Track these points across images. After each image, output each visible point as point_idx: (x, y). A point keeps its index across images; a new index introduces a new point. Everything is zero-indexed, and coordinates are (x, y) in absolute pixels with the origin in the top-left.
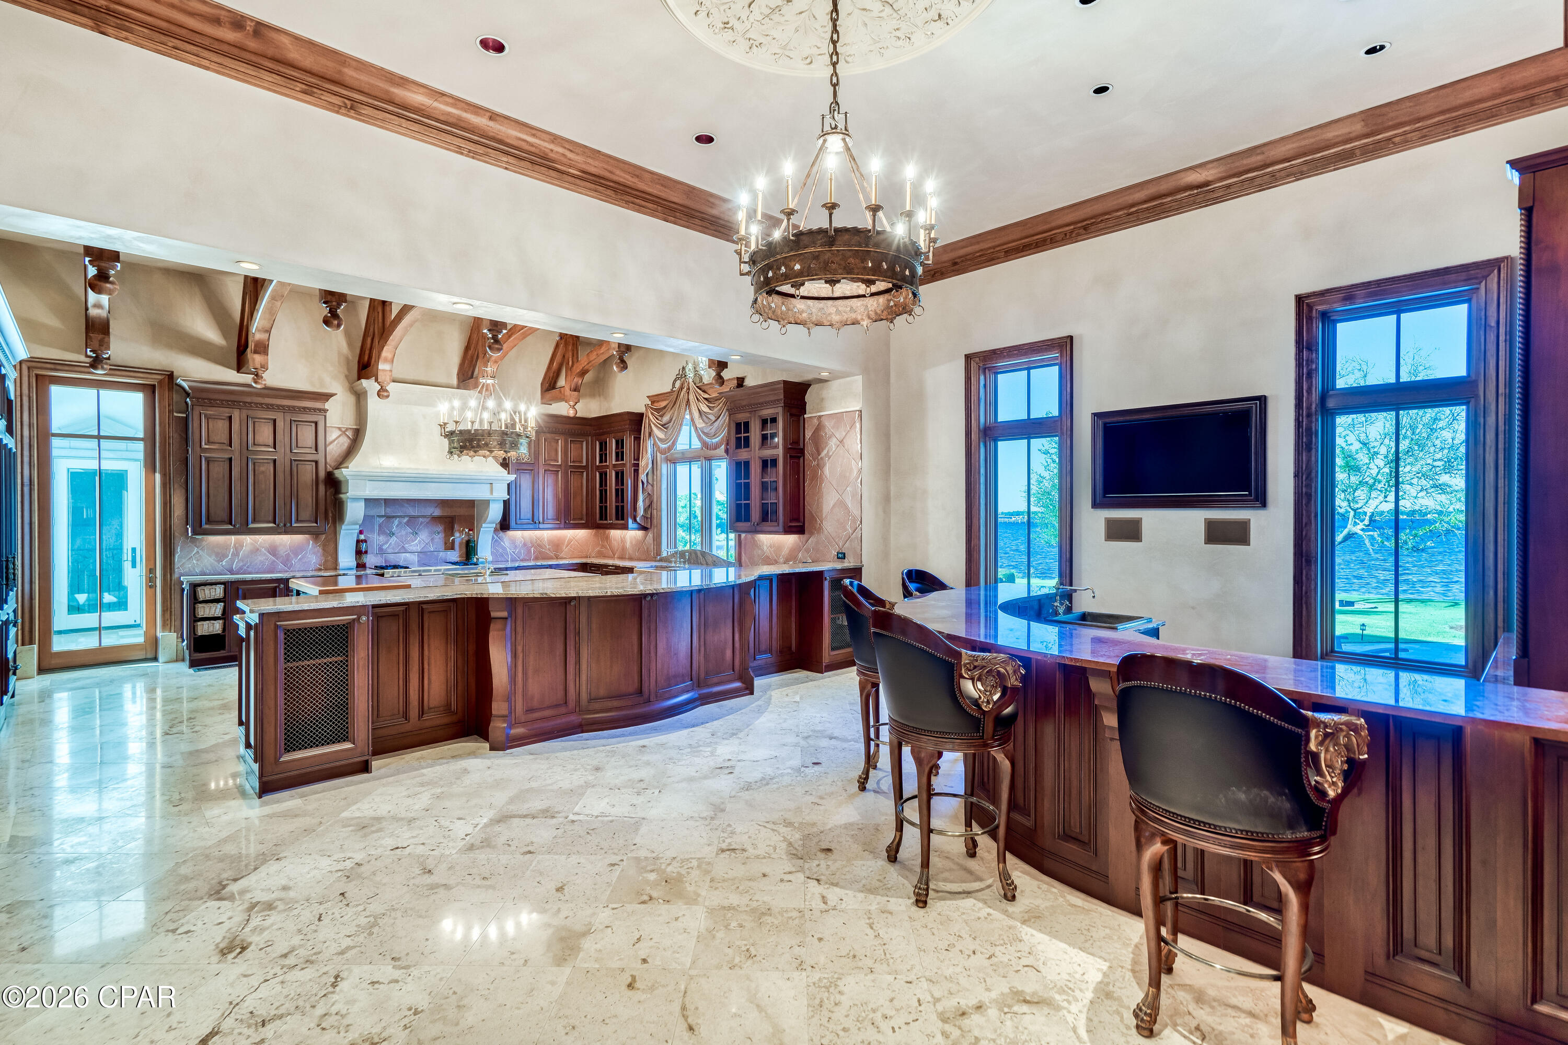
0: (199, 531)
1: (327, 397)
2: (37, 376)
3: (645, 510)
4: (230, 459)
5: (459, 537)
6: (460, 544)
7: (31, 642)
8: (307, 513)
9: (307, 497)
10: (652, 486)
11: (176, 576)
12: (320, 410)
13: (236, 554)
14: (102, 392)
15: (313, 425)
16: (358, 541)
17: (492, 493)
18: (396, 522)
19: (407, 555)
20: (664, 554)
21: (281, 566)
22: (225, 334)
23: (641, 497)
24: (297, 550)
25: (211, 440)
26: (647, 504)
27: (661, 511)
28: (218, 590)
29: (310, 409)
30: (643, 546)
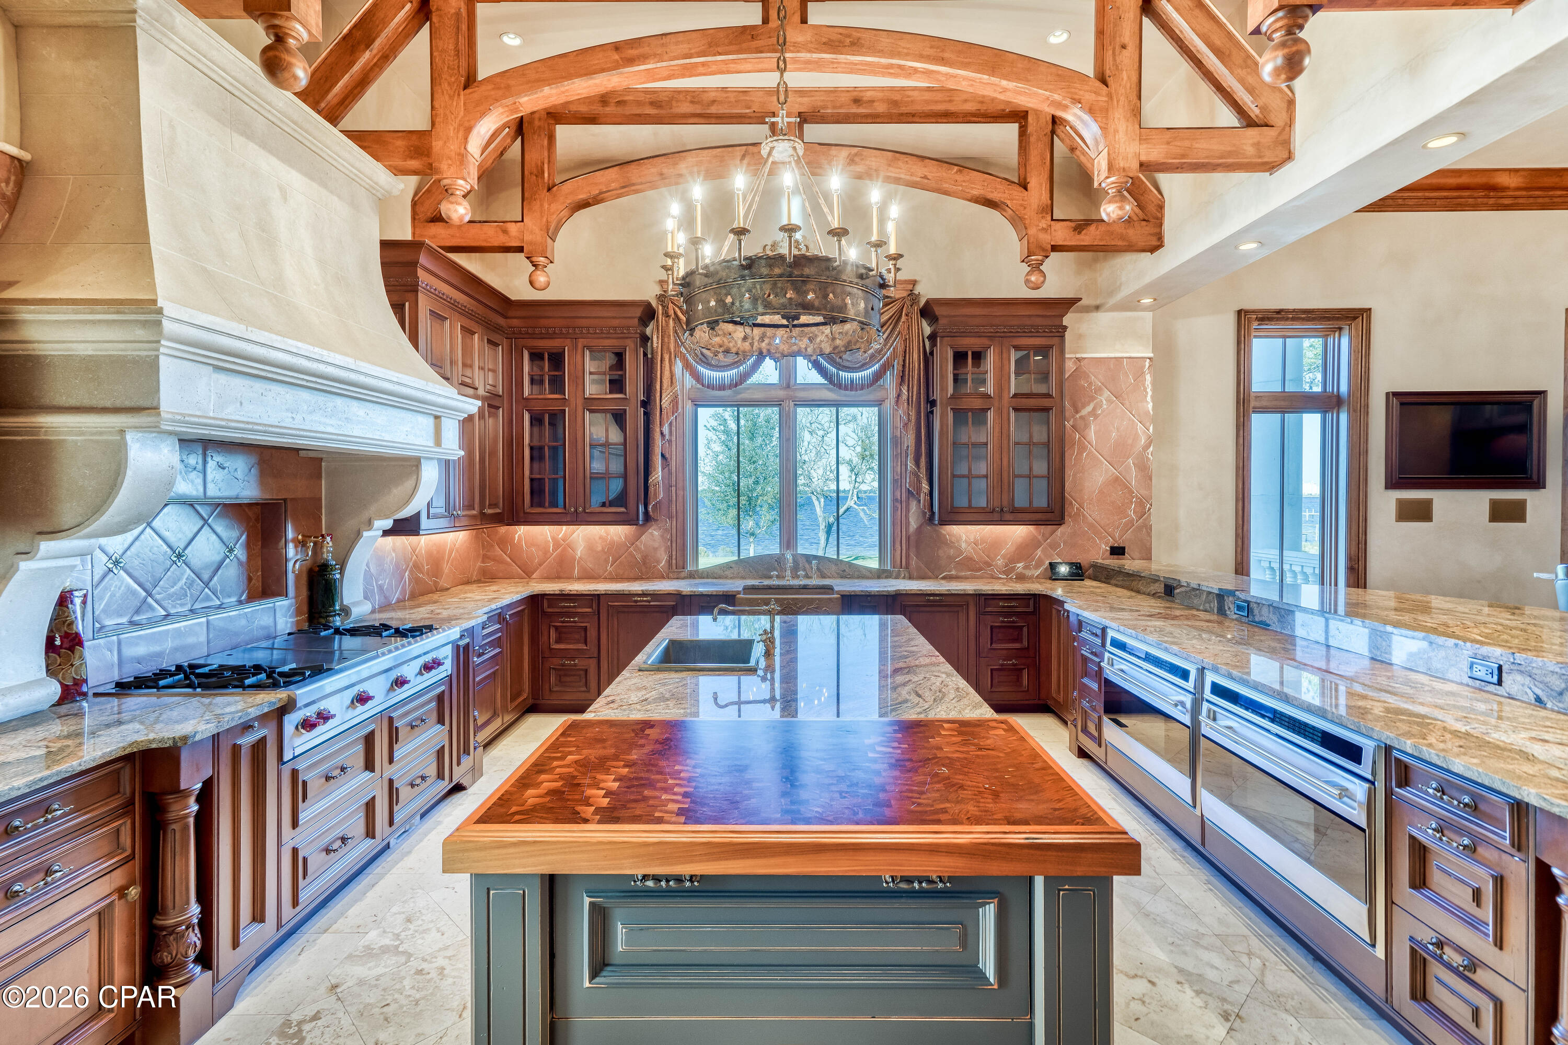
5: (293, 561)
6: (298, 577)
16: (64, 599)
17: (438, 440)
30: (631, 554)
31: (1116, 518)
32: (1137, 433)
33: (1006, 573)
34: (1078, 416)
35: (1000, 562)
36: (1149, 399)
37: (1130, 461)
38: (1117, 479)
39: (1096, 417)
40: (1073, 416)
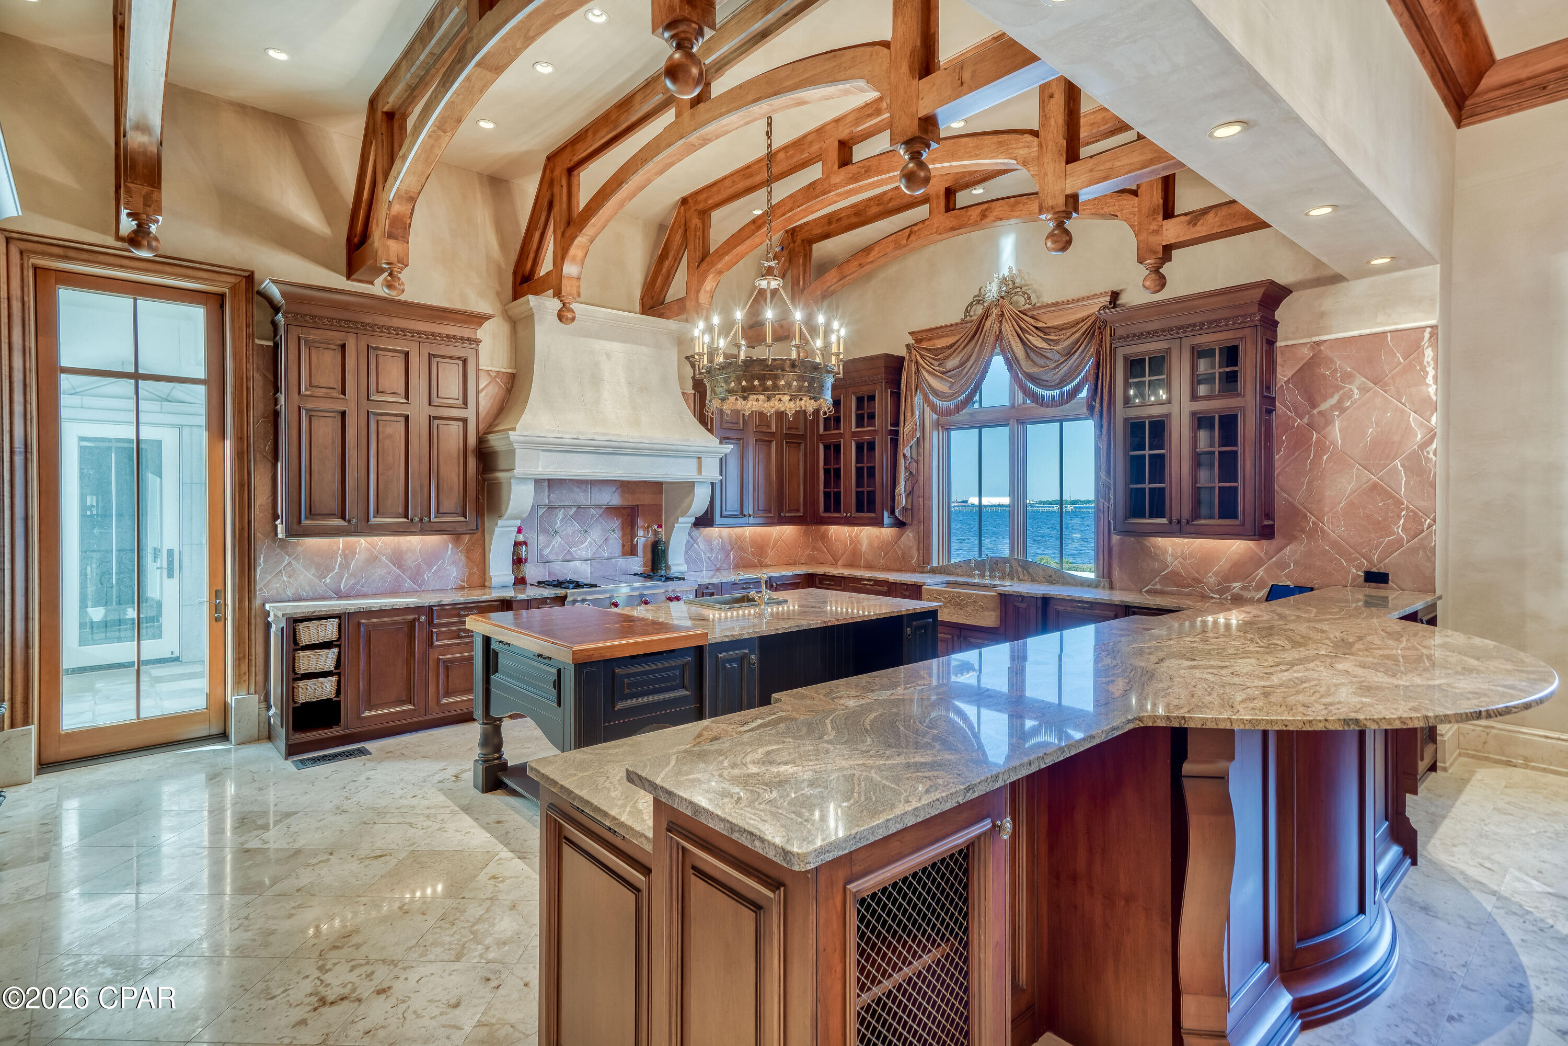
0: (297, 530)
1: (479, 319)
2: (36, 269)
3: (907, 496)
4: (343, 414)
5: (642, 538)
6: (645, 546)
7: (26, 721)
8: (451, 502)
9: (451, 474)
10: (917, 462)
11: (257, 602)
12: (470, 340)
13: (345, 566)
14: (141, 303)
15: (460, 363)
16: (517, 544)
17: (700, 471)
18: (561, 514)
19: (578, 564)
20: (935, 564)
21: (408, 584)
22: (329, 217)
23: (902, 476)
24: (431, 558)
25: (315, 383)
26: (909, 489)
27: (931, 499)
28: (329, 627)
29: (455, 338)
30: (895, 550)
31: (1373, 535)
32: (1408, 425)
33: (1221, 592)
34: (1315, 412)
35: (1211, 579)
36: (1430, 380)
37: (1398, 462)
38: (1375, 486)
39: (1343, 410)
40: (1309, 412)
